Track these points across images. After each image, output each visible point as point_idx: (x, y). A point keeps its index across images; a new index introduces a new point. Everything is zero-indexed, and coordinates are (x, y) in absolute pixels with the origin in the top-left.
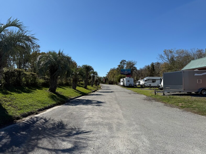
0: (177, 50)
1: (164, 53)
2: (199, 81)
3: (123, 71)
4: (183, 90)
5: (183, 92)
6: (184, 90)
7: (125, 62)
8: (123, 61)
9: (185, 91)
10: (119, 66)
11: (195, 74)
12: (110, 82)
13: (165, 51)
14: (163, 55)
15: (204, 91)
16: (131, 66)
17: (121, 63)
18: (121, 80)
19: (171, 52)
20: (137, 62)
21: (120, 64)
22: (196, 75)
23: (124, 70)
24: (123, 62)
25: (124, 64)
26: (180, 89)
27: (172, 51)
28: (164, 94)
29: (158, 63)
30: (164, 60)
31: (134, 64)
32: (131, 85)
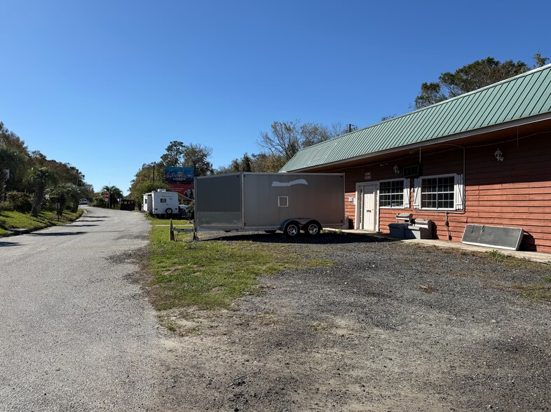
0: (302, 124)
1: (273, 130)
2: (283, 201)
3: (171, 173)
4: (243, 226)
5: (243, 230)
6: (245, 224)
7: (181, 148)
8: (175, 144)
9: (247, 228)
10: (165, 157)
11: (274, 182)
12: (126, 203)
13: (274, 127)
14: (271, 135)
15: (293, 227)
16: (197, 159)
17: (169, 149)
18: (145, 197)
19: (288, 129)
20: (211, 149)
21: (166, 152)
22: (275, 184)
23: (176, 171)
24: (174, 147)
25: (179, 152)
26: (235, 221)
27: (292, 127)
28: (195, 238)
29: (263, 156)
30: (273, 149)
31: (205, 155)
32: (169, 212)
